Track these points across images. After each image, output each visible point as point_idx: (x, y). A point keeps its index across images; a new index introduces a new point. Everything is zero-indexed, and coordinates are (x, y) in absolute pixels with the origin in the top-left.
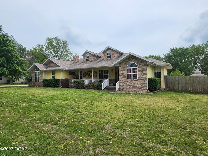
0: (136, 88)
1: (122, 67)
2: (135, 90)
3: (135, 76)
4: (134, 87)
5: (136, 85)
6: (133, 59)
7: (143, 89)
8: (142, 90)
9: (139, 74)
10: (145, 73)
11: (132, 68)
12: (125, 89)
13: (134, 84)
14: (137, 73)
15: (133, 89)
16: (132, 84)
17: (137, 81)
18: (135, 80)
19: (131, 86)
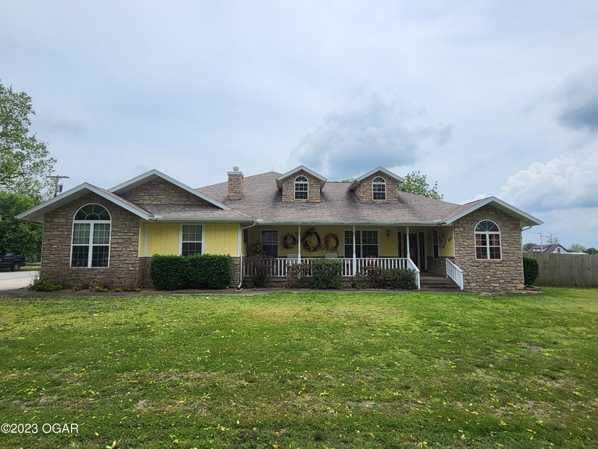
0: (501, 281)
1: (462, 229)
2: (498, 285)
3: (495, 253)
4: (495, 279)
5: (500, 273)
6: (490, 213)
7: (515, 282)
8: (514, 285)
9: (504, 248)
10: (517, 246)
11: (487, 233)
12: (474, 284)
13: (494, 270)
14: (500, 246)
15: (492, 284)
16: (491, 270)
17: (499, 265)
18: (495, 263)
19: (488, 277)
